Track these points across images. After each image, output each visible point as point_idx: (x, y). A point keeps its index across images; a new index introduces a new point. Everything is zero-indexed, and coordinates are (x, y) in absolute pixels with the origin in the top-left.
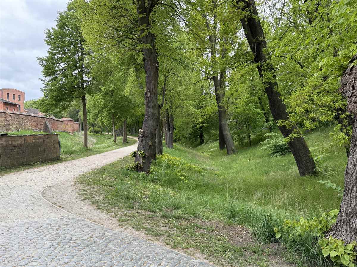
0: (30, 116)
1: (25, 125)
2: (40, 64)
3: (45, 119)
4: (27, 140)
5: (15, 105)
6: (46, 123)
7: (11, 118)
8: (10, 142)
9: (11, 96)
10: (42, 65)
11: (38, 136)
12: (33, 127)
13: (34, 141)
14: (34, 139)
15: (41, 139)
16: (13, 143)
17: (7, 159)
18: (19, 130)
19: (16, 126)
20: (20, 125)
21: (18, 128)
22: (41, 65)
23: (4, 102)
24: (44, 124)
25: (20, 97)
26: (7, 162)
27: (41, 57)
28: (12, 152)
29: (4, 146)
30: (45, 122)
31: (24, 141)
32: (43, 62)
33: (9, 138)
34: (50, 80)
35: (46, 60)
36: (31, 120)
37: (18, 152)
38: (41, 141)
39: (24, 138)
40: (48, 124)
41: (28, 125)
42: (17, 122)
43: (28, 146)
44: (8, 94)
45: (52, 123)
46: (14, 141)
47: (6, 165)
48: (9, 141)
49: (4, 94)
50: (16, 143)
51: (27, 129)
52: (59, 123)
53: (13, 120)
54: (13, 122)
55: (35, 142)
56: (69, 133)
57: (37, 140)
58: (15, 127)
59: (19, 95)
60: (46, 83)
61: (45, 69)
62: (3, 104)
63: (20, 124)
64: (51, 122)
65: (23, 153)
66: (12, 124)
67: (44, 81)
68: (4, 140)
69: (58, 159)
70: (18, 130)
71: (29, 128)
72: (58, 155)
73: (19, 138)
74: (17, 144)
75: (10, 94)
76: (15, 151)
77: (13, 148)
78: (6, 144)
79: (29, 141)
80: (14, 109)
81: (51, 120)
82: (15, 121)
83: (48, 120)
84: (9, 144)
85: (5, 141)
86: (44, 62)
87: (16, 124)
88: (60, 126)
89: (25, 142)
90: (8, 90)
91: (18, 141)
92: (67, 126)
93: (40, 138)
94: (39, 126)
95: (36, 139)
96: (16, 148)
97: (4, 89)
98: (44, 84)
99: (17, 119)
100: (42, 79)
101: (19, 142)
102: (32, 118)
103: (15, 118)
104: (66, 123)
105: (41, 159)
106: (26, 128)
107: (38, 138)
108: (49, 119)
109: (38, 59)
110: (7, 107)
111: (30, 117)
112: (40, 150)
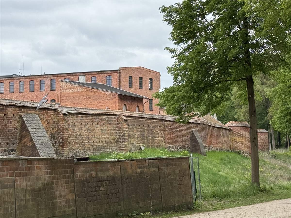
0: (163, 120)
1: (153, 138)
2: (166, 20)
3: (192, 125)
4: (126, 169)
5: (139, 100)
6: (193, 133)
7: (126, 126)
8: (94, 174)
9: (136, 82)
10: (171, 22)
11: (147, 161)
12: (169, 143)
13: (139, 171)
14: (140, 168)
15: (153, 167)
16: (99, 175)
17: (87, 205)
18: (143, 148)
19: (137, 140)
20: (143, 139)
21: (140, 144)
22: (167, 22)
23: (119, 95)
24: (189, 136)
25: (151, 83)
26: (86, 210)
27: (168, 7)
28: (96, 191)
29: (82, 179)
30: (192, 131)
31: (119, 171)
32: (171, 16)
33: (92, 165)
34: (185, 50)
35: (177, 11)
36: (165, 128)
37: (108, 192)
38: (154, 171)
39: (120, 166)
40: (197, 135)
41: (159, 138)
42: (139, 133)
43: (127, 180)
44: (130, 77)
45: (205, 133)
46: (101, 171)
47: (85, 214)
48: (92, 170)
49: (123, 79)
50: (104, 174)
51: (157, 147)
52: (222, 132)
53: (131, 130)
54: (131, 133)
55: (142, 172)
56: (243, 153)
57: (145, 170)
58: (134, 142)
59: (150, 79)
60: (178, 55)
61: (176, 29)
62: (117, 98)
63: (143, 137)
64: (204, 131)
65: (118, 194)
66: (129, 136)
67: (174, 51)
68: (82, 168)
69: (188, 208)
70: (141, 148)
71: (160, 143)
72: (189, 200)
73: (109, 166)
74: (105, 177)
75: (133, 78)
76: (103, 189)
77: (99, 184)
78: (85, 176)
79: (130, 171)
80: (138, 106)
81: (204, 126)
82: (135, 131)
83: (197, 128)
84: (91, 176)
85: (84, 171)
86: (174, 15)
87: (136, 136)
88: (225, 139)
89: (122, 173)
90: (131, 69)
91: (108, 170)
92: (239, 140)
93: (151, 165)
94: (180, 140)
95: (144, 167)
96: (105, 185)
97: (123, 69)
98: (175, 58)
99: (138, 127)
100: (171, 48)
101: (111, 173)
102: (166, 124)
103: (135, 125)
104: (236, 132)
105: (153, 206)
106: (156, 145)
107: (147, 165)
108: (199, 126)
109: (163, 11)
110: (126, 104)
111: (164, 122)
112: (152, 189)
